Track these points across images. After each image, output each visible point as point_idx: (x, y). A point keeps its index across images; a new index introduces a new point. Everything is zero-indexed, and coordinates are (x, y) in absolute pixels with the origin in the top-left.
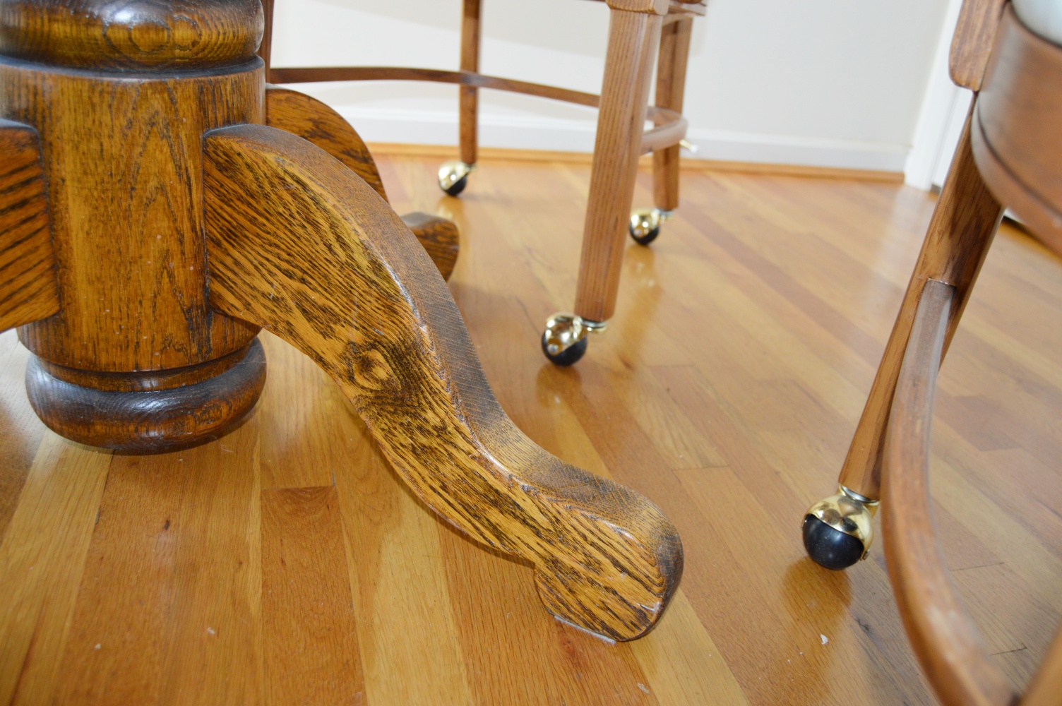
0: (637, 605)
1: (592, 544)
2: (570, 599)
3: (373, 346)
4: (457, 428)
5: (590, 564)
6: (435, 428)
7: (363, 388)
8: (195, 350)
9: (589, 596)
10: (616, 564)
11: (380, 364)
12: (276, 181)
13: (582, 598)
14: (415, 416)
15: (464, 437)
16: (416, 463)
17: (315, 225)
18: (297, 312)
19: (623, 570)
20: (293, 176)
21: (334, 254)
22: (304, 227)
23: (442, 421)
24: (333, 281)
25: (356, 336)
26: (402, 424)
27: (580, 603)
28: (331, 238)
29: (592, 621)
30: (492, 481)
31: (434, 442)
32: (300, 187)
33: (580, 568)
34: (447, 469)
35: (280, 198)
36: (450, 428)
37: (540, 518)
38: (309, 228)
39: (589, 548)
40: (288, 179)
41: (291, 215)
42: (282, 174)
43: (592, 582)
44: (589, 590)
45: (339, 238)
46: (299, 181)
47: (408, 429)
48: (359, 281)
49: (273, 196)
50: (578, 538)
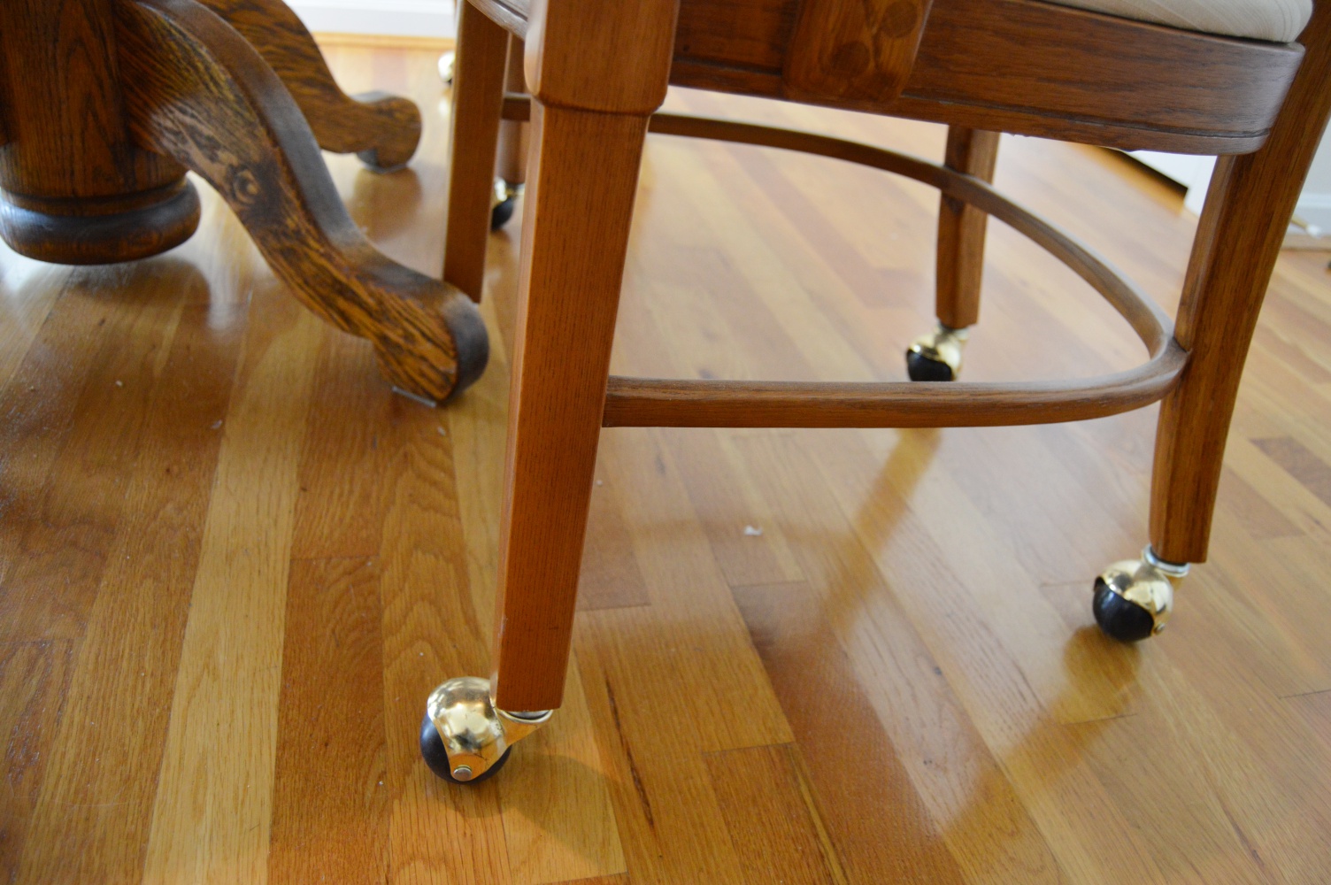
0: (442, 368)
1: (407, 320)
2: (399, 370)
3: (243, 167)
4: (308, 231)
5: (408, 337)
6: (293, 231)
7: (242, 203)
8: (122, 180)
9: (411, 364)
10: (423, 334)
11: (252, 182)
12: (165, 32)
13: (407, 368)
14: (281, 223)
15: (314, 238)
16: (284, 264)
17: (196, 69)
18: (191, 142)
19: (429, 339)
20: (176, 29)
21: (211, 92)
22: (188, 70)
23: (297, 226)
24: (212, 114)
25: (235, 161)
26: (271, 232)
27: (406, 372)
28: (207, 78)
29: (417, 388)
30: (336, 273)
31: (295, 244)
32: (181, 37)
33: (401, 341)
34: (306, 266)
35: (170, 47)
36: (303, 232)
37: (371, 302)
38: (192, 71)
39: (406, 325)
40: (173, 32)
41: (179, 61)
42: (168, 26)
43: (411, 353)
44: (410, 360)
45: (212, 78)
46: (180, 33)
47: (276, 235)
48: (230, 112)
49: (165, 46)
50: (397, 315)
